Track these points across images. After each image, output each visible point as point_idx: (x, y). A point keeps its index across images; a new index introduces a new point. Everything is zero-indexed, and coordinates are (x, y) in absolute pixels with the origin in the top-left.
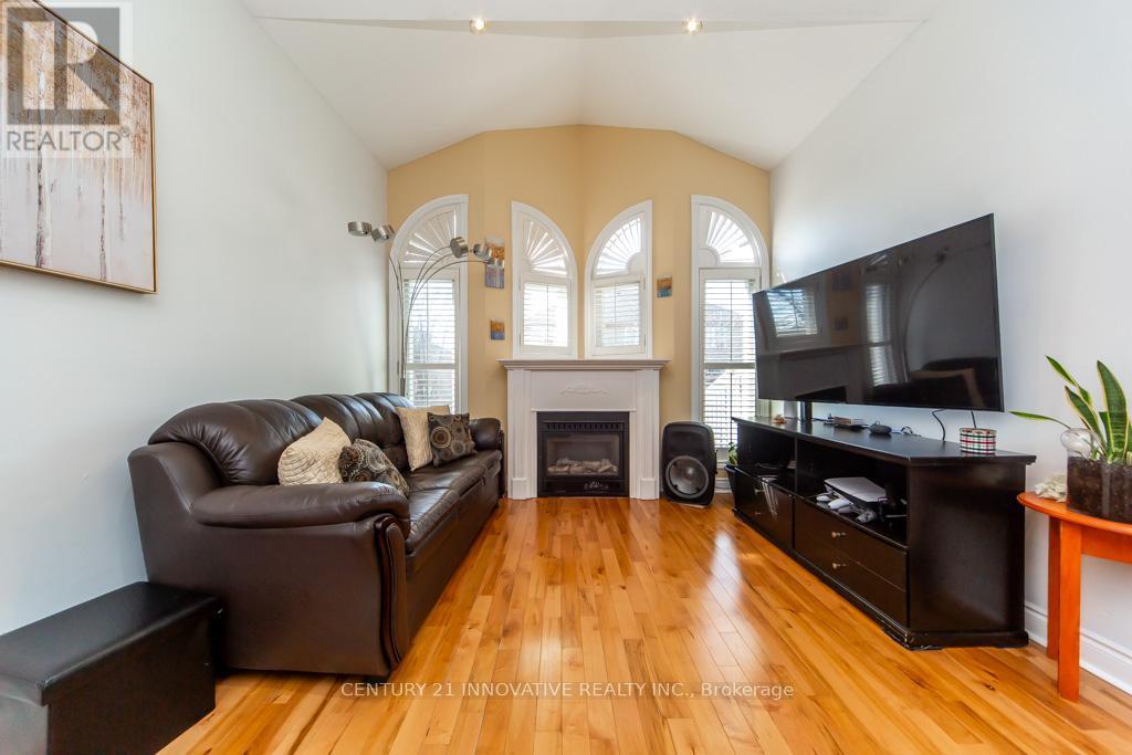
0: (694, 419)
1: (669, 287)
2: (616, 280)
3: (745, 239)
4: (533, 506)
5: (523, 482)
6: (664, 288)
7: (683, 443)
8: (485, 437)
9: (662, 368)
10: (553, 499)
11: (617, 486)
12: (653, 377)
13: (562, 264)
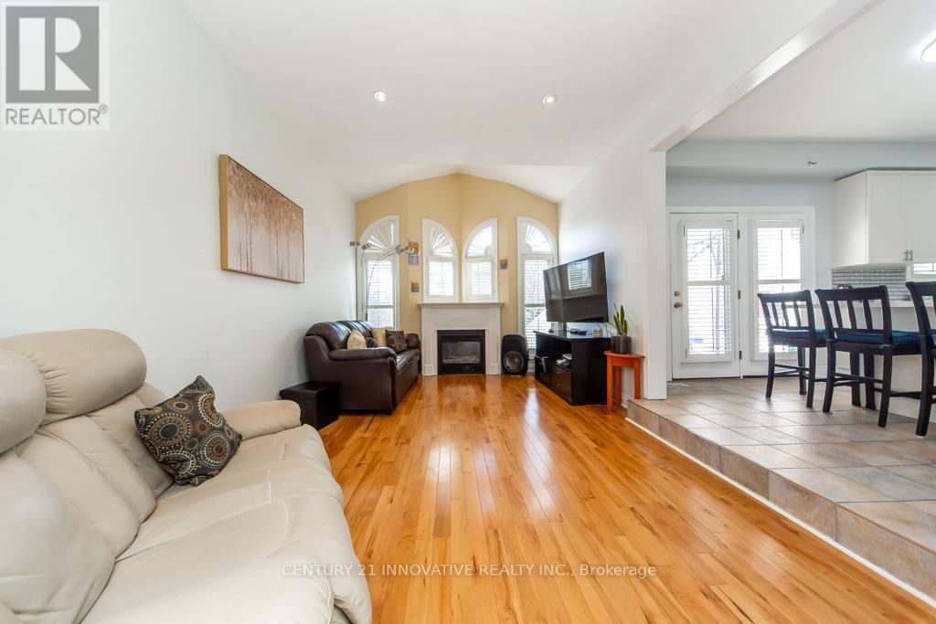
0: (519, 334)
1: (506, 264)
2: (478, 258)
3: (545, 239)
4: (436, 378)
5: (430, 367)
6: (504, 265)
7: (512, 344)
8: (411, 344)
9: (501, 306)
10: (445, 376)
11: (479, 368)
12: (498, 311)
13: (450, 250)
